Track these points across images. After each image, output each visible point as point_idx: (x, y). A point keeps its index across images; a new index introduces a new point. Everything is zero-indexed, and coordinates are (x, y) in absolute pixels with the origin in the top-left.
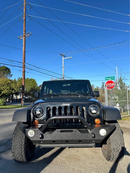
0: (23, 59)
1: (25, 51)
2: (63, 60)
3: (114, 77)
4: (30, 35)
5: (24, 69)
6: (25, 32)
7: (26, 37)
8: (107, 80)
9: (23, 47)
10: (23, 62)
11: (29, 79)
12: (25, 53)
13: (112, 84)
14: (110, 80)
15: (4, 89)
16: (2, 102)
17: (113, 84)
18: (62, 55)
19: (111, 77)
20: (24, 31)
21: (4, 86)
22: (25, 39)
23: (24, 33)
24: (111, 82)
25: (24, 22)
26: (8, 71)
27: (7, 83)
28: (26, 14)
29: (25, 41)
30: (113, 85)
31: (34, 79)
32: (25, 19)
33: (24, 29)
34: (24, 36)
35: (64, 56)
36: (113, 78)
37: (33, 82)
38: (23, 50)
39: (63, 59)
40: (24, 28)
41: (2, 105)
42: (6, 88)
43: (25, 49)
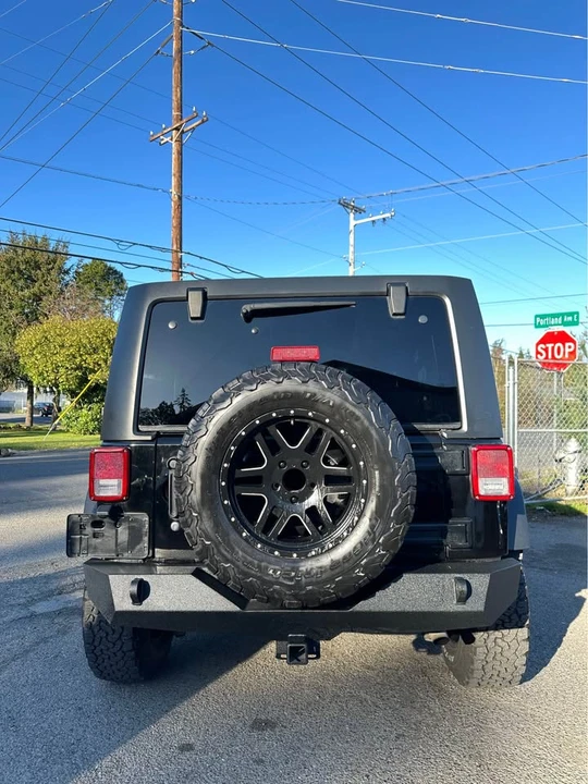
0: (173, 233)
1: (180, 198)
2: (351, 228)
3: (577, 313)
4: (203, 122)
5: (178, 277)
6: (180, 109)
7: (182, 132)
8: (543, 326)
9: (174, 181)
10: (175, 248)
12: (180, 207)
13: (567, 344)
14: (556, 329)
15: (99, 365)
16: (93, 420)
17: (570, 347)
18: (345, 205)
19: (563, 315)
20: (175, 104)
21: (95, 350)
22: (180, 141)
23: (175, 113)
24: (563, 338)
25: (177, 63)
26: (117, 284)
27: (109, 341)
28: (181, 25)
29: (180, 153)
30: (567, 350)
32: (180, 51)
33: (174, 98)
34: (177, 129)
35: (358, 211)
36: (570, 318)
38: (174, 191)
39: (353, 223)
40: (174, 94)
41: (91, 428)
42: (106, 361)
43: (180, 186)
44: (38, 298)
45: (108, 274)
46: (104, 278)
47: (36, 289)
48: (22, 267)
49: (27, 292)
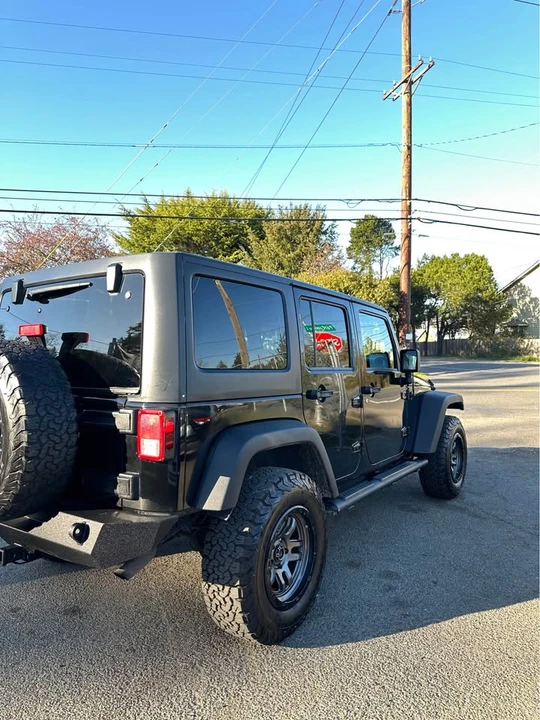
0: (402, 182)
1: (409, 148)
4: (430, 67)
5: (407, 223)
6: (409, 61)
7: (412, 83)
9: (403, 132)
10: (403, 197)
11: (462, 256)
12: (409, 155)
20: (404, 59)
22: (410, 92)
25: (406, 16)
29: (410, 104)
31: (480, 254)
32: (409, 5)
33: (403, 52)
34: (406, 81)
37: (476, 268)
38: (405, 142)
40: (403, 47)
43: (409, 135)
44: (300, 258)
45: (378, 226)
46: (375, 230)
47: (298, 251)
48: (289, 233)
49: (292, 255)
